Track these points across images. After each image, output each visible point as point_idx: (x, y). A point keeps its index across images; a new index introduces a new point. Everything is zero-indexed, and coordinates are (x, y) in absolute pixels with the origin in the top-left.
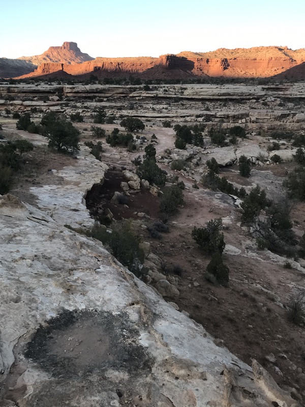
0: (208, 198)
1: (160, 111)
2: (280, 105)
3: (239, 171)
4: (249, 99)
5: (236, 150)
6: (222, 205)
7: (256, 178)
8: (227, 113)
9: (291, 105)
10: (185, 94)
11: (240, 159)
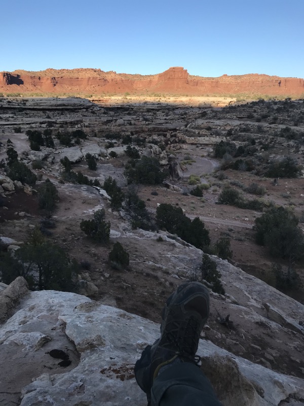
0: (77, 191)
1: (7, 120)
2: (105, 113)
3: (87, 166)
4: (81, 109)
5: (81, 149)
6: (91, 196)
7: (102, 170)
8: (65, 120)
9: (112, 113)
10: (27, 104)
11: (86, 156)
